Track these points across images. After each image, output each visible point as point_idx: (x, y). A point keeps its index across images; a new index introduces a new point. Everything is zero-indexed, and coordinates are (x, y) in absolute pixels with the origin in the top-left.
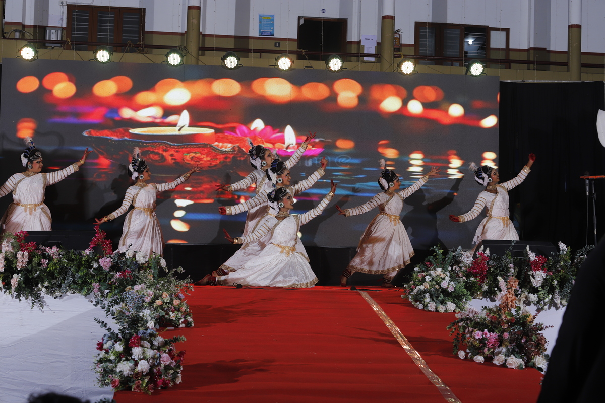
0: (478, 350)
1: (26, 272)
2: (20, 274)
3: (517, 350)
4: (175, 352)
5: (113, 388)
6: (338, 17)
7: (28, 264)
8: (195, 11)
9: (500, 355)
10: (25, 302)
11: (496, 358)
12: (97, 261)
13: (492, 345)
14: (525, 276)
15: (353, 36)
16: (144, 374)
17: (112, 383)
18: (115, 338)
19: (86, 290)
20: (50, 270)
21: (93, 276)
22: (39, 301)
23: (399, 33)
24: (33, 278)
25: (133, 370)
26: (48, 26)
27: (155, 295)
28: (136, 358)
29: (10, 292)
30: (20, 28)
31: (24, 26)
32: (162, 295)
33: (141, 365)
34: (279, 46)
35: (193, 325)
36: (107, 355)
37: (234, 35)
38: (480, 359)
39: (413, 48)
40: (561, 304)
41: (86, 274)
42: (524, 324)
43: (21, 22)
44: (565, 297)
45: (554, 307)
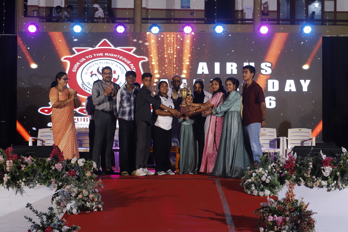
0: (272, 228)
2: (8, 174)
3: (295, 227)
7: (13, 168)
9: (284, 231)
10: (12, 191)
12: (54, 165)
13: (280, 224)
14: (319, 170)
15: (239, 7)
18: (37, 227)
19: (48, 183)
20: (26, 171)
21: (52, 174)
22: (20, 190)
23: (267, 4)
24: (16, 176)
27: (78, 191)
29: (3, 185)
30: (37, 9)
31: (39, 7)
32: (82, 192)
34: (193, 15)
35: (102, 209)
37: (165, 8)
39: (276, 13)
40: (343, 186)
41: (47, 174)
42: (300, 211)
43: (37, 5)
44: (344, 183)
45: (338, 188)
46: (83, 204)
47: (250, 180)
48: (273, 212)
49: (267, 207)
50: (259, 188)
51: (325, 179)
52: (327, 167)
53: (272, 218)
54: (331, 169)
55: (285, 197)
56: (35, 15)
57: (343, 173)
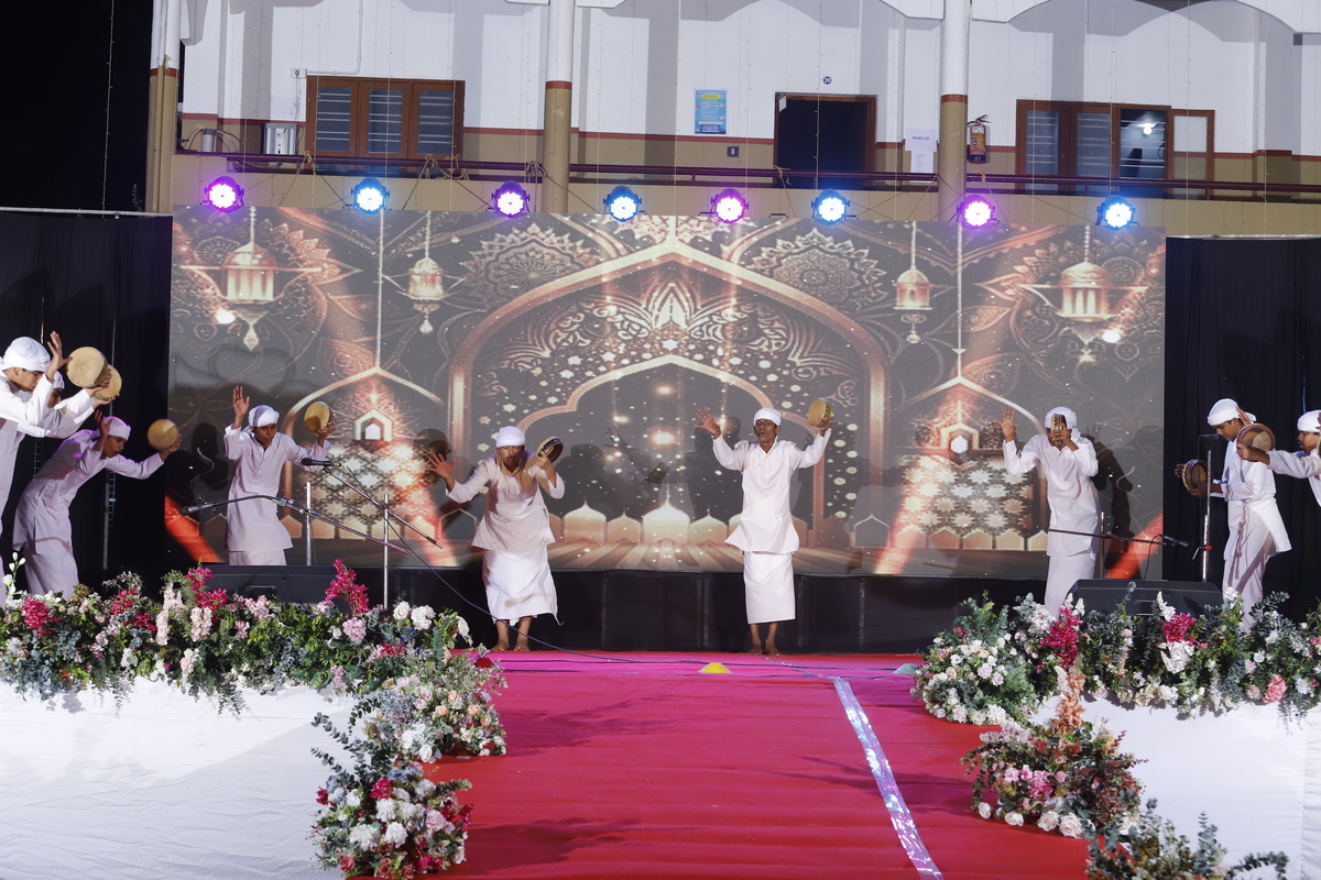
0: (1013, 803)
1: (209, 645)
2: (197, 650)
3: (1082, 802)
4: (457, 807)
5: (343, 872)
6: (857, 93)
7: (211, 632)
8: (561, 92)
9: (1050, 812)
10: (208, 701)
11: (1043, 818)
12: (340, 625)
13: (1040, 793)
14: (1152, 652)
15: (887, 131)
16: (397, 847)
17: (342, 864)
18: (347, 782)
19: (320, 679)
20: (253, 642)
21: (332, 653)
22: (233, 699)
23: (985, 124)
24: (220, 656)
25: (376, 840)
26: (269, 121)
27: (434, 696)
28: (384, 820)
29: (179, 684)
30: (213, 125)
31: (221, 121)
32: (447, 697)
33: (392, 831)
34: (736, 155)
35: (504, 751)
36: (332, 814)
37: (644, 133)
38: (1016, 818)
39: (1013, 155)
40: (1224, 705)
41: (319, 650)
42: (1099, 756)
43: (216, 113)
44: (1230, 693)
45: (1210, 710)
46: (450, 735)
47: (943, 677)
48: (1017, 757)
49: (999, 745)
50: (971, 700)
51: (1172, 679)
52: (1177, 644)
53: (1017, 772)
54: (1190, 650)
56: (207, 149)
57: (1226, 663)
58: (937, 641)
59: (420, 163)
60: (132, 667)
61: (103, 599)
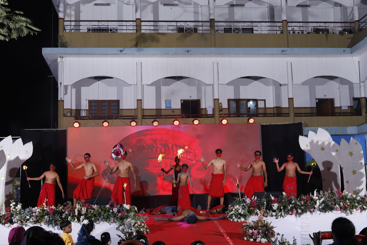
0: (251, 237)
1: (86, 215)
2: (83, 216)
3: (264, 236)
6: (197, 99)
7: (86, 212)
8: (140, 101)
9: (259, 238)
11: (257, 239)
12: (113, 210)
13: (256, 235)
14: (270, 206)
15: (203, 106)
19: (108, 221)
20: (95, 214)
21: (111, 215)
23: (221, 104)
24: (88, 217)
26: (81, 109)
27: (135, 222)
29: (80, 223)
30: (70, 111)
31: (71, 110)
32: (137, 222)
34: (174, 112)
35: (149, 232)
37: (155, 108)
38: (252, 240)
39: (227, 110)
40: (285, 216)
41: (108, 215)
42: (267, 227)
43: (70, 108)
44: (286, 213)
45: (282, 217)
46: (138, 230)
47: (232, 213)
48: (251, 228)
49: (247, 226)
50: (238, 217)
51: (274, 211)
52: (275, 204)
53: (251, 231)
54: (278, 205)
55: (257, 219)
56: (69, 116)
57: (284, 208)
58: (229, 206)
59: (113, 116)
60: (70, 220)
61: (64, 207)
